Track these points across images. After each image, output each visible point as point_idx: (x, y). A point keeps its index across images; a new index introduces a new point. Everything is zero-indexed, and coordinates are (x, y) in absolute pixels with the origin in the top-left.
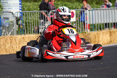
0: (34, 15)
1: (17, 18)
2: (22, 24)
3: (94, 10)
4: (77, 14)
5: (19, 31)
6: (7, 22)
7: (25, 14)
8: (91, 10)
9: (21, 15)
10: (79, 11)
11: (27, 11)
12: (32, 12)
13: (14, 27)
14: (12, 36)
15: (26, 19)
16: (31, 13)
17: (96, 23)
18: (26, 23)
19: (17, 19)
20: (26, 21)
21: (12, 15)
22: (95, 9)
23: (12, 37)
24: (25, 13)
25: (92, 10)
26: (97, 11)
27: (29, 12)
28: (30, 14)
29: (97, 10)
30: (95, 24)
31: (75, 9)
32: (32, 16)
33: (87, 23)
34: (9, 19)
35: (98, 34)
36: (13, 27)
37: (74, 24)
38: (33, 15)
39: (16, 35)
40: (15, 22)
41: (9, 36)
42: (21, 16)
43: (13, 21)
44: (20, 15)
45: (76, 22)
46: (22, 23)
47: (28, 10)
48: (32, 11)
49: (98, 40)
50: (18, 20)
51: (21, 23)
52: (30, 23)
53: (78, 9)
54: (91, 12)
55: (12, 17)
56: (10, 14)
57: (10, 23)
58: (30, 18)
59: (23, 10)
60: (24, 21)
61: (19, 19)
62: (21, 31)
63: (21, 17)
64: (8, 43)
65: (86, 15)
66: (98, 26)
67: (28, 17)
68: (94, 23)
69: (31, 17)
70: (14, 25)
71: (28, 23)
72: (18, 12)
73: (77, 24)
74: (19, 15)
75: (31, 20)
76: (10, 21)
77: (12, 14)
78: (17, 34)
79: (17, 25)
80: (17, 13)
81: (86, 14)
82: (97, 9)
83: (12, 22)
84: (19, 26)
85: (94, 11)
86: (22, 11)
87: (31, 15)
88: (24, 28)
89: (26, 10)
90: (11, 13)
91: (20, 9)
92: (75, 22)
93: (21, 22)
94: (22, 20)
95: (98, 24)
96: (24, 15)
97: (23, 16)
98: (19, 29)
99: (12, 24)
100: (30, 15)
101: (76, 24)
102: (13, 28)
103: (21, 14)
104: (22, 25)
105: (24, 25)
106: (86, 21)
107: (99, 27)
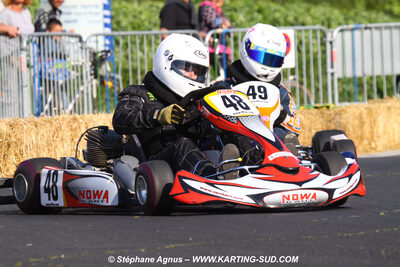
0: (153, 45)
1: (95, 54)
2: (112, 75)
3: (360, 29)
4: (301, 43)
5: (102, 98)
6: (61, 70)
7: (121, 42)
8: (347, 30)
9: (111, 46)
10: (306, 31)
11: (130, 32)
12: (147, 36)
13: (86, 85)
14: (77, 115)
15: (127, 57)
16: (142, 39)
17: (364, 75)
18: (125, 71)
19: (95, 60)
20: (126, 67)
21: (80, 44)
22: (363, 26)
23: (75, 119)
24: (123, 37)
25: (352, 30)
26: (367, 32)
27: (135, 36)
28: (138, 41)
29: (370, 28)
30: (360, 79)
31: (292, 25)
32: (146, 49)
33: (332, 74)
34: (68, 59)
35: (370, 111)
36: (82, 84)
37: (291, 78)
38: (150, 43)
39: (91, 114)
40: (88, 69)
41: (66, 115)
42: (107, 48)
43: (81, 66)
44: (106, 45)
45: (297, 71)
46: (113, 71)
47: (134, 28)
48: (146, 33)
49: (372, 133)
50: (97, 61)
51: (107, 71)
52: (139, 71)
53: (303, 24)
54: (348, 35)
55: (77, 52)
56: (73, 40)
57: (73, 73)
58: (140, 54)
59: (115, 26)
60: (118, 63)
61: (102, 60)
62: (106, 100)
63: (108, 51)
64: (62, 139)
65: (332, 47)
66: (371, 85)
67: (132, 52)
68: (359, 74)
69: (142, 51)
70: (85, 80)
71: (131, 73)
72: (97, 35)
73: (301, 76)
74: (100, 46)
75: (142, 61)
76: (72, 63)
77: (77, 40)
78: (94, 108)
79: (96, 77)
80: (94, 38)
81: (331, 43)
82: (369, 25)
83: (78, 68)
84: (102, 83)
85: (357, 33)
86: (113, 30)
87: (141, 43)
88: (117, 88)
89: (125, 29)
90: (76, 36)
91: (106, 25)
92: (293, 71)
93: (109, 69)
94: (111, 60)
95: (371, 78)
96: (117, 43)
97: (117, 49)
98: (102, 93)
99: (79, 74)
100: (138, 46)
101: (297, 76)
102: (81, 88)
103: (108, 42)
104: (112, 78)
105: (118, 80)
106: (332, 67)
107: (375, 89)
